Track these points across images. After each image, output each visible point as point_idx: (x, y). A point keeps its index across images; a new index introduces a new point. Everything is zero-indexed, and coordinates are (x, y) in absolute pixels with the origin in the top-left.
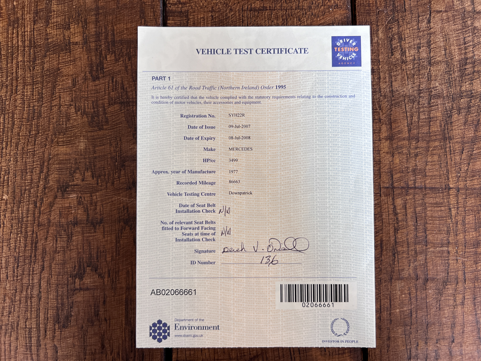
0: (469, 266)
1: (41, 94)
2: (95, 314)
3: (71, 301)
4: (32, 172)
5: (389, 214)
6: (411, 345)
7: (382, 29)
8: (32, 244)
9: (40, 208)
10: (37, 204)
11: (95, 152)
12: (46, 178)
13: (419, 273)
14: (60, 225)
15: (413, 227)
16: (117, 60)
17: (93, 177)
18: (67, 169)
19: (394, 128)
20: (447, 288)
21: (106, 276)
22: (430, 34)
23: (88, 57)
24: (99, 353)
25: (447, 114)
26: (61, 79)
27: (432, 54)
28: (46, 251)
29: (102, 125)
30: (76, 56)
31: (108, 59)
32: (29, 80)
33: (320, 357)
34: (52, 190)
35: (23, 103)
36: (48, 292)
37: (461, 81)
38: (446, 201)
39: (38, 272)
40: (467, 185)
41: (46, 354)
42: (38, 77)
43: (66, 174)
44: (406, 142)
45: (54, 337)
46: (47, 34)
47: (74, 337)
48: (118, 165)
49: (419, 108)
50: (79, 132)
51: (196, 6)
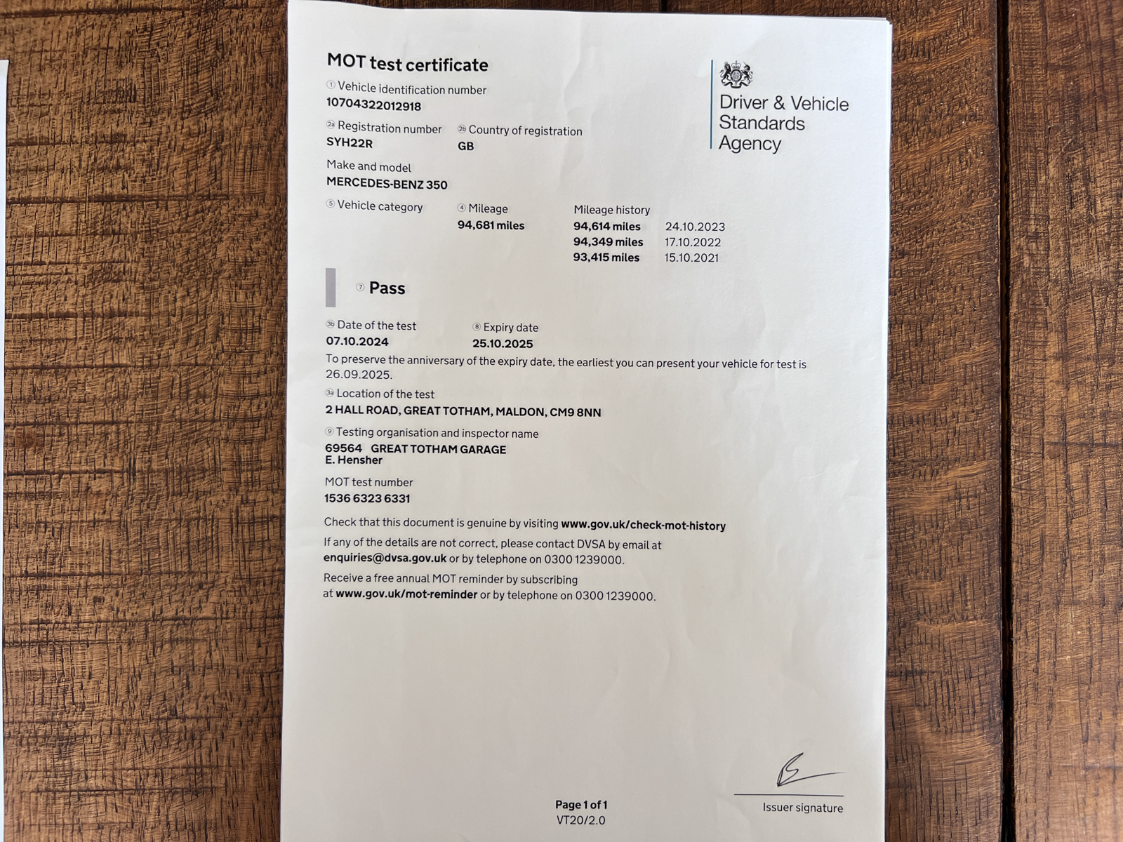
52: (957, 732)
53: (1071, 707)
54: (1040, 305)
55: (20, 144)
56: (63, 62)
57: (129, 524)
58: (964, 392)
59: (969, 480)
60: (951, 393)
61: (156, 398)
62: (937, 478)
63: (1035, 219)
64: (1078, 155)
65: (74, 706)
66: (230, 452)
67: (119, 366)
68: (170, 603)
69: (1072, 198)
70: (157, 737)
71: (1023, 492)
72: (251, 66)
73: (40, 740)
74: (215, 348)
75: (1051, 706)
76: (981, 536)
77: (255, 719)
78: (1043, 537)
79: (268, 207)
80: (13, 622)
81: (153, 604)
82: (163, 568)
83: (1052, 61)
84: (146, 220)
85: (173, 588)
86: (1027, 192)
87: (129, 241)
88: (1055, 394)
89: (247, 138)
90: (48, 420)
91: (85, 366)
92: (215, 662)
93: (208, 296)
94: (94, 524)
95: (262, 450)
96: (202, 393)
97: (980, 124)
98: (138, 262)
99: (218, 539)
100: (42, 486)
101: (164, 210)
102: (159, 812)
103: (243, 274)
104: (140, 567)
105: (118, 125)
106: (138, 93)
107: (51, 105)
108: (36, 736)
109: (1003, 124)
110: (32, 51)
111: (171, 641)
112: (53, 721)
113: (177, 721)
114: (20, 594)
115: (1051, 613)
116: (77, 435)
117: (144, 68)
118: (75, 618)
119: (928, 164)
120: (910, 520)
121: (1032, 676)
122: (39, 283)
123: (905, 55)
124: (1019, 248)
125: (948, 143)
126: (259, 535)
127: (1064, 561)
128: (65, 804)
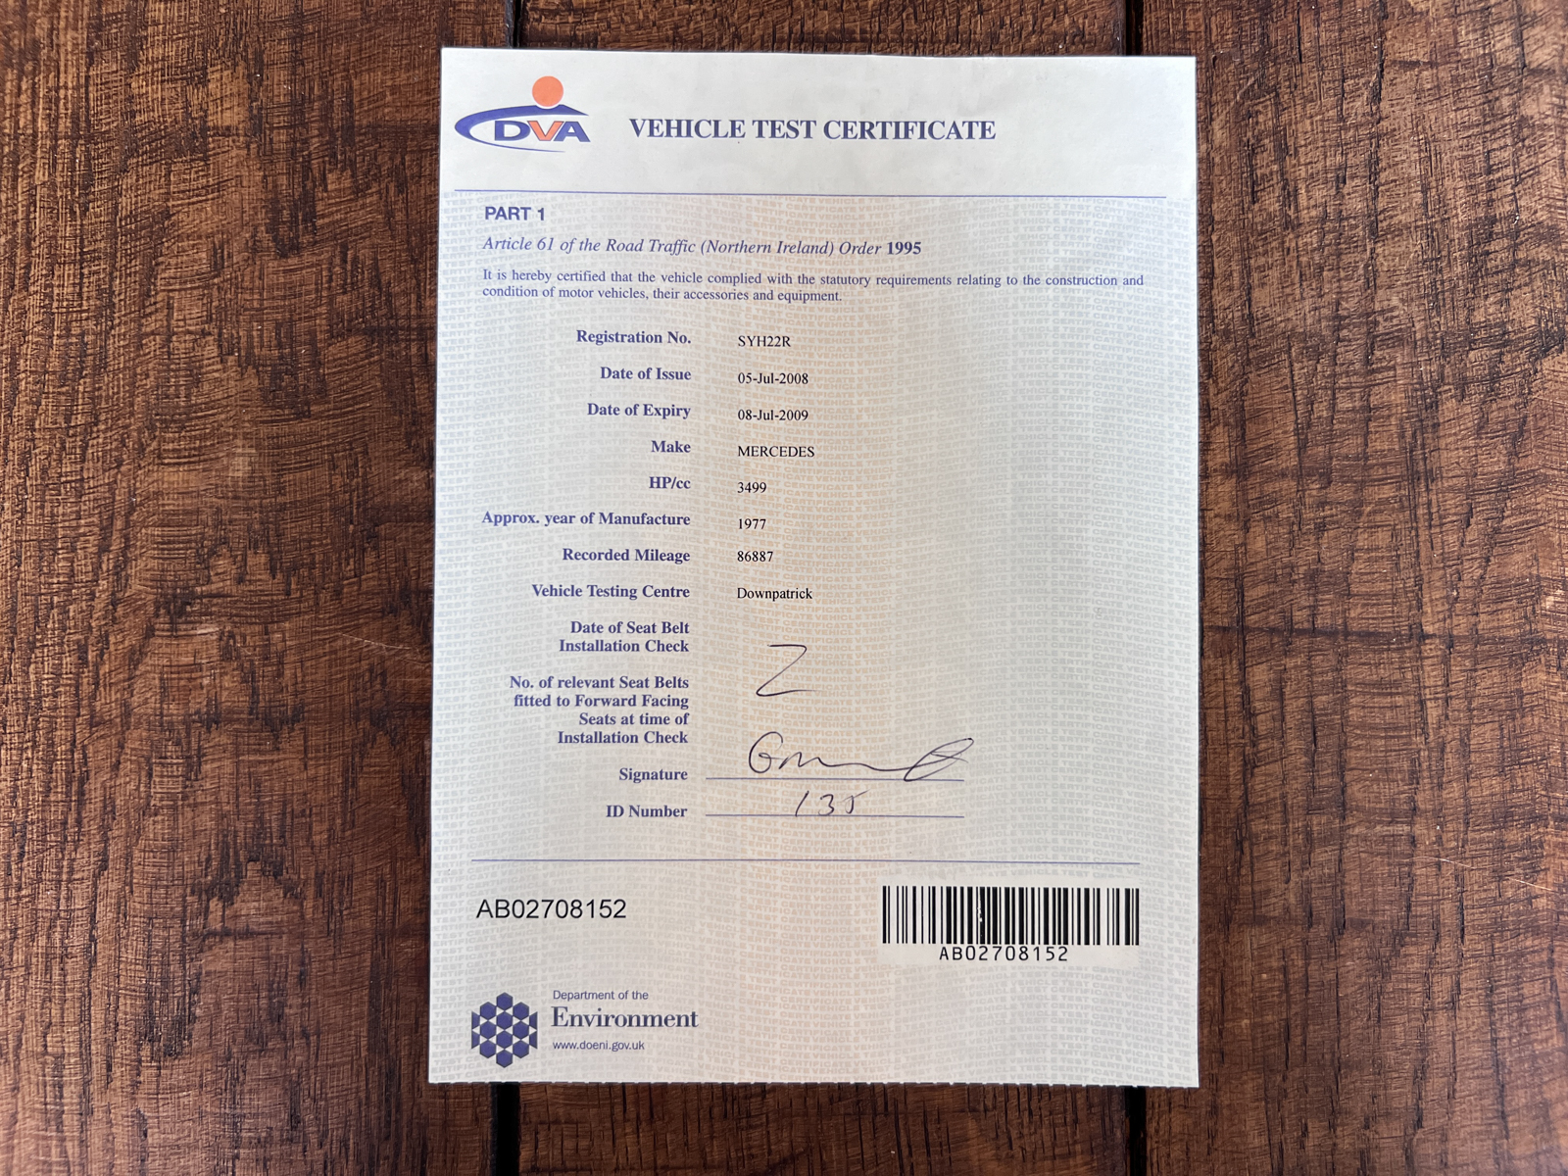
0: (1476, 888)
1: (106, 294)
2: (270, 1013)
3: (193, 971)
4: (74, 550)
5: (1226, 714)
6: (1283, 1130)
7: (1222, 117)
8: (69, 783)
9: (97, 666)
10: (86, 652)
11: (280, 490)
12: (119, 571)
13: (1317, 904)
14: (161, 725)
15: (1304, 759)
16: (359, 191)
17: (273, 572)
18: (189, 541)
19: (1253, 436)
20: (1406, 956)
21: (310, 892)
22: (1379, 136)
23: (265, 177)
24: (282, 1141)
25: (1424, 398)
26: (175, 247)
27: (1381, 204)
28: (114, 807)
29: (307, 403)
30: (226, 174)
31: (330, 187)
32: (68, 247)
33: (993, 1166)
34: (139, 608)
35: (49, 324)
36: (117, 939)
37: (1473, 291)
38: (1409, 675)
39: (86, 874)
40: (1480, 627)
41: (109, 1138)
42: (99, 237)
43: (185, 559)
44: (1288, 485)
45: (136, 1085)
46: (130, 99)
47: (201, 1086)
48: (355, 532)
49: (1334, 375)
50: (231, 423)
51: (623, 21)
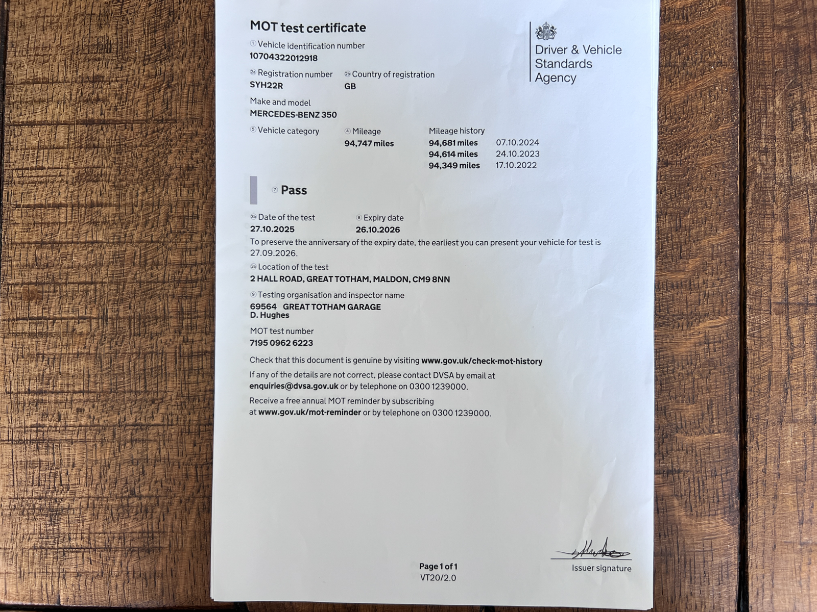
52: (705, 516)
53: (790, 498)
54: (769, 201)
55: (28, 83)
56: (59, 24)
57: (102, 356)
58: (711, 265)
59: (715, 330)
60: (702, 266)
61: (122, 265)
62: (692, 328)
63: (765, 138)
64: (797, 92)
65: (62, 487)
66: (175, 305)
67: (97, 242)
68: (131, 414)
69: (793, 122)
70: (121, 510)
71: (756, 339)
72: (194, 27)
73: (37, 511)
74: (165, 230)
75: (776, 497)
76: (724, 371)
77: (191, 498)
78: (770, 372)
79: (204, 129)
80: (19, 425)
81: (119, 414)
82: (126, 388)
83: (778, 23)
84: (117, 138)
85: (133, 403)
86: (760, 118)
87: (105, 152)
88: (780, 267)
89: (190, 79)
90: (46, 281)
91: (72, 242)
92: (162, 456)
93: (161, 192)
94: (78, 355)
95: (199, 303)
96: (156, 262)
97: (724, 68)
98: (111, 168)
99: (166, 367)
100: (41, 328)
101: (130, 130)
102: (121, 565)
103: (186, 177)
104: (110, 387)
105: (98, 69)
106: (113, 46)
107: (51, 55)
108: (34, 509)
109: (741, 69)
110: (38, 17)
111: (132, 441)
112: (46, 497)
113: (135, 499)
114: (24, 406)
115: (776, 429)
116: (66, 291)
117: (117, 28)
118: (63, 423)
119: (686, 98)
120: (671, 359)
121: (761, 475)
122: (41, 183)
123: (669, 19)
124: (753, 159)
125: (701, 83)
126: (195, 365)
127: (786, 390)
128: (54, 558)
